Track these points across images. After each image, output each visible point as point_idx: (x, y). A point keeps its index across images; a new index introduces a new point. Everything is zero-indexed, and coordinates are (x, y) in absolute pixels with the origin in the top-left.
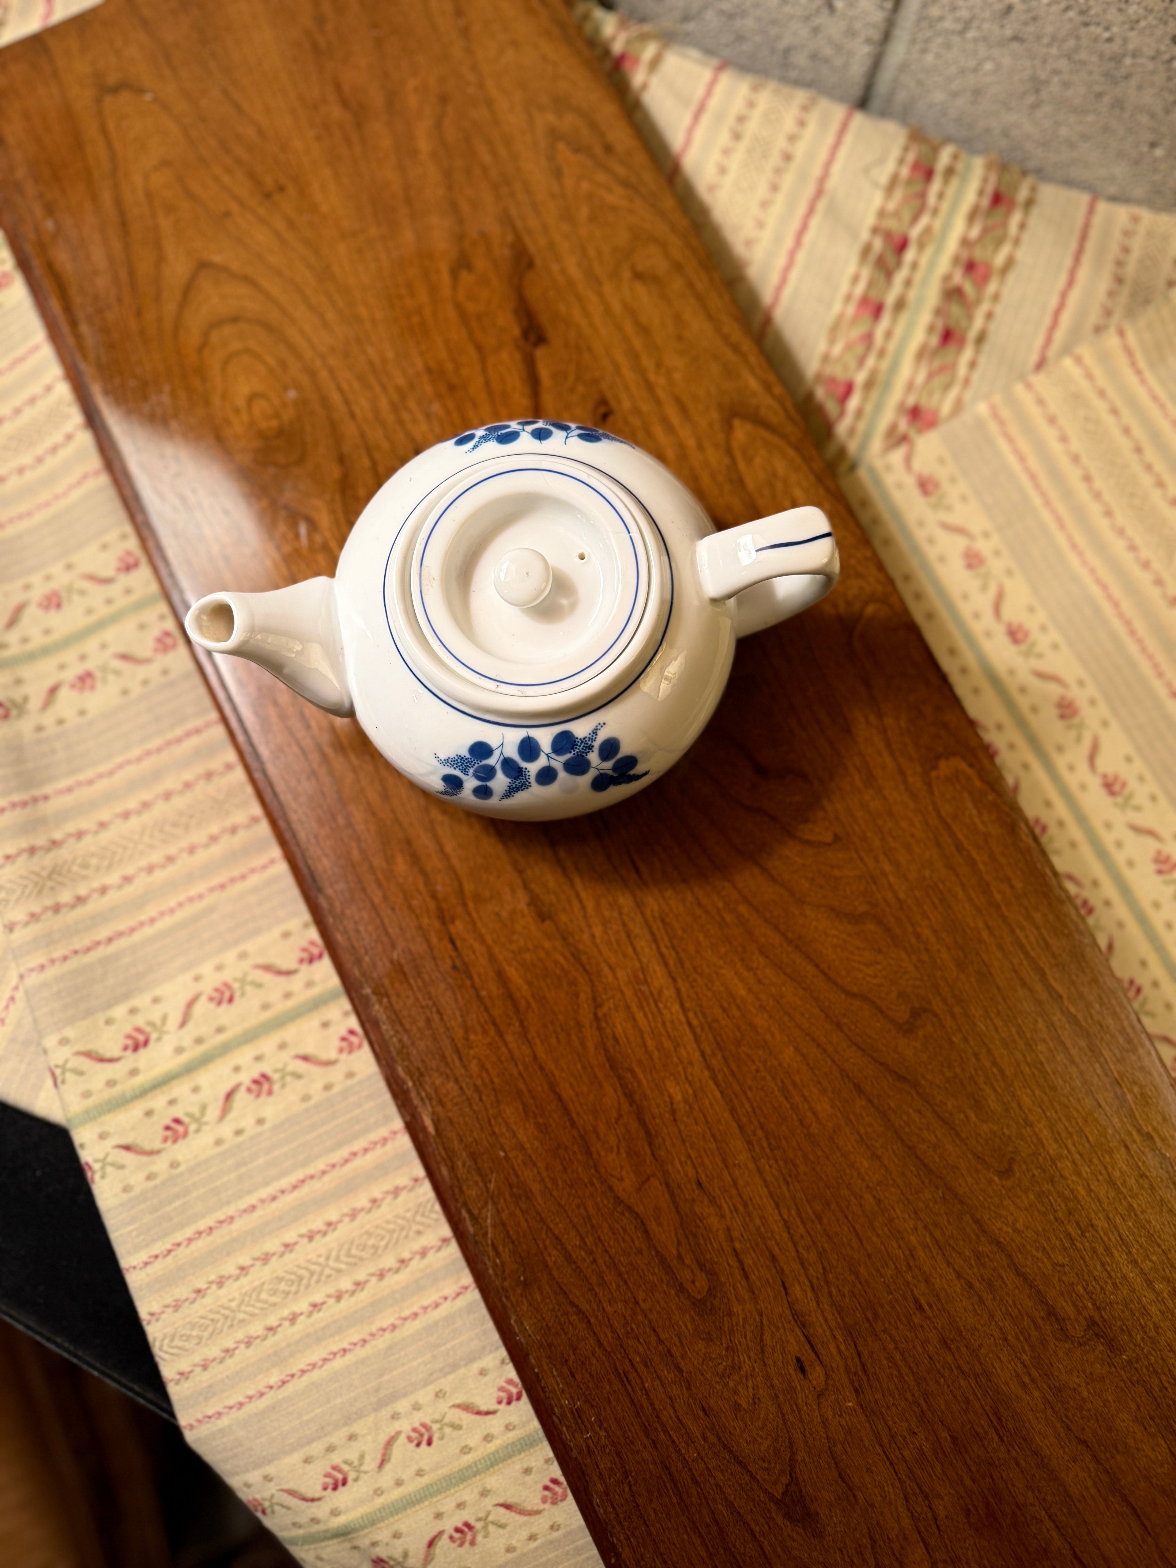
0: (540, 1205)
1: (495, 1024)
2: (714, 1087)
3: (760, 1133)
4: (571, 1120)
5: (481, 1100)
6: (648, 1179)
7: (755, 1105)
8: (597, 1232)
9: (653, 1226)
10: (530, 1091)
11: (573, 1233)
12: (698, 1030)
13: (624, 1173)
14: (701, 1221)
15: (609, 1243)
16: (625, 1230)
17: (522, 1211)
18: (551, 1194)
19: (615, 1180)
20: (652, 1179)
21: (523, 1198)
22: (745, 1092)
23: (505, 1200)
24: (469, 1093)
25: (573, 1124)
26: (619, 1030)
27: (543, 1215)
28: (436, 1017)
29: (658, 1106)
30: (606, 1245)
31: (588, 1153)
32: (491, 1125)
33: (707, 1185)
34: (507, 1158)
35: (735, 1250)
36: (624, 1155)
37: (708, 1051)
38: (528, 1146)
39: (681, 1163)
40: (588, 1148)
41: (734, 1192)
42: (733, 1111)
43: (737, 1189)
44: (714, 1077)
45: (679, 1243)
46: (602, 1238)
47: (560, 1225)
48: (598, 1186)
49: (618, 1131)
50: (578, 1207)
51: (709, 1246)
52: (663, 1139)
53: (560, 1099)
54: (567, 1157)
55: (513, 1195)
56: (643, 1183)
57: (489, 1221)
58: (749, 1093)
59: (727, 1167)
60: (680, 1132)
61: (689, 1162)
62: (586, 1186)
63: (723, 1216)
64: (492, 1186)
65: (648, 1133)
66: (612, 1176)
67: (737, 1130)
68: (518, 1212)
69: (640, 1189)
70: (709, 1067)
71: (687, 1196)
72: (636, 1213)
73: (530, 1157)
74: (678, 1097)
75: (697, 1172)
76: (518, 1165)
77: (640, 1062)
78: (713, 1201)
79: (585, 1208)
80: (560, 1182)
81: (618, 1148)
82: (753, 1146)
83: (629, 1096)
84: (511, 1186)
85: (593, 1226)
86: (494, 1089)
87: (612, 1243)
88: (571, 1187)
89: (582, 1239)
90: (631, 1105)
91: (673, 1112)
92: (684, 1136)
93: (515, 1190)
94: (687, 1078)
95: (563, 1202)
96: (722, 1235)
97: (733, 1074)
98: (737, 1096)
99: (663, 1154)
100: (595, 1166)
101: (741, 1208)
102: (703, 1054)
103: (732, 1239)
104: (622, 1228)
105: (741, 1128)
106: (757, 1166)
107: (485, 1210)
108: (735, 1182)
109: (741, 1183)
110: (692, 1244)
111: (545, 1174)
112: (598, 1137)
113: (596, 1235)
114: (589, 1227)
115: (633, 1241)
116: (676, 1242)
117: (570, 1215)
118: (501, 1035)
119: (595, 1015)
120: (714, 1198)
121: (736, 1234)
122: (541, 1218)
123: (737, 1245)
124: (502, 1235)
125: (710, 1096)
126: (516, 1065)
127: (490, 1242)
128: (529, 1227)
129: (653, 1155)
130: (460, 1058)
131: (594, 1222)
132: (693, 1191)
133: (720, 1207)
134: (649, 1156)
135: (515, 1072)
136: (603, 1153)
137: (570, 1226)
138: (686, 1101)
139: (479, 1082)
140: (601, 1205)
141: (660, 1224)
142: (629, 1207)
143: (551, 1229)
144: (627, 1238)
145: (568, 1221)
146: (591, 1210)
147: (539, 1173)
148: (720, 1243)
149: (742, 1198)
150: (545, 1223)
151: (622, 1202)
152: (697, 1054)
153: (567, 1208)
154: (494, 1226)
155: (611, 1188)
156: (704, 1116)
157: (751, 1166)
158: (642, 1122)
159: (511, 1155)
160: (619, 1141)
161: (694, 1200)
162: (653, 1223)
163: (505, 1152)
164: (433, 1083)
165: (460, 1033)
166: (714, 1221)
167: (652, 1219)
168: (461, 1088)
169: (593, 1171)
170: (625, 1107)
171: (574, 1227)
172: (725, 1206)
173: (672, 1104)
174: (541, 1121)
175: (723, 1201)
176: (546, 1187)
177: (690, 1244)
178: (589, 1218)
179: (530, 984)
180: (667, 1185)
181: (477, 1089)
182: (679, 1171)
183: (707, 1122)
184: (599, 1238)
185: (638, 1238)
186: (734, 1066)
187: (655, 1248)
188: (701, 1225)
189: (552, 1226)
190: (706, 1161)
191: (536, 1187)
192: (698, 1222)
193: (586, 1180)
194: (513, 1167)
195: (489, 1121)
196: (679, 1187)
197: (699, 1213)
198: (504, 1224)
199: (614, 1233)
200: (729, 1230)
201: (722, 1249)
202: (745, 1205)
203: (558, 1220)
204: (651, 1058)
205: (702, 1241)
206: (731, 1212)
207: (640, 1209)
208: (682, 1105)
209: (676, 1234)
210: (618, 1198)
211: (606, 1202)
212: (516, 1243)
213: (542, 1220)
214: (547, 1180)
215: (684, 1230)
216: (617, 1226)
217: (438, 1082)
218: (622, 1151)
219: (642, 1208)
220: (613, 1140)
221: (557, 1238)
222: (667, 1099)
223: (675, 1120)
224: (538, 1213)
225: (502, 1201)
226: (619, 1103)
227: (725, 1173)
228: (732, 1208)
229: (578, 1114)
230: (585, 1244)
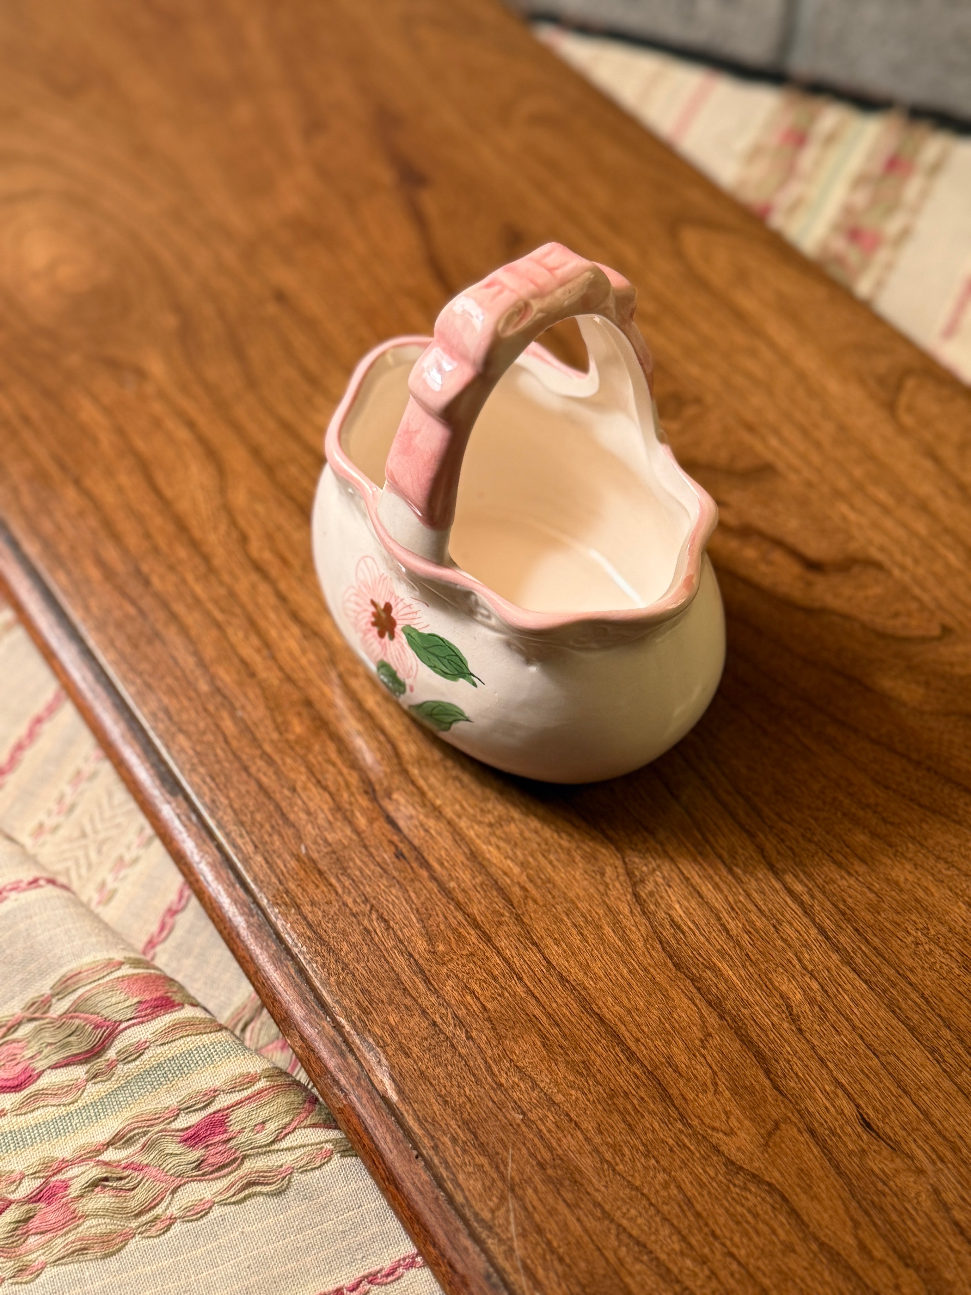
0: (598, 1190)
1: (476, 925)
2: (852, 975)
3: (946, 1033)
4: (627, 1050)
5: (469, 1038)
6: (777, 1126)
7: (927, 993)
8: (707, 1225)
9: (802, 1202)
10: (549, 1016)
11: (665, 1231)
12: (806, 898)
13: (734, 1122)
14: (885, 1183)
15: (731, 1239)
16: (756, 1216)
17: (568, 1205)
18: (614, 1170)
19: (721, 1135)
20: (783, 1126)
21: (567, 1183)
22: (905, 978)
23: (535, 1190)
24: (449, 1030)
25: (631, 1056)
26: (678, 911)
27: (607, 1208)
28: (378, 926)
29: (767, 1014)
30: (728, 1243)
31: (666, 1096)
32: (493, 1074)
33: (881, 1124)
34: (526, 1121)
35: (957, 1224)
36: (727, 1094)
37: (828, 924)
38: (559, 1098)
39: (824, 1091)
40: (665, 1090)
41: (927, 1128)
42: (893, 1007)
43: (932, 1124)
44: (849, 962)
45: (856, 1225)
46: (718, 1232)
47: (640, 1221)
48: (692, 1148)
49: (709, 1058)
50: (666, 1186)
51: (910, 1223)
52: (789, 1062)
53: (602, 1019)
54: (629, 1108)
55: (548, 1180)
56: (770, 1134)
57: (512, 1228)
58: (913, 978)
59: (906, 1092)
60: (813, 1048)
61: (840, 1092)
62: (671, 1150)
63: (921, 1171)
64: (511, 1171)
65: (759, 1055)
66: (713, 1129)
67: (908, 1035)
68: (562, 1207)
69: (767, 1144)
70: (837, 949)
71: (851, 1146)
72: (769, 1184)
73: (567, 1115)
74: (798, 997)
75: (858, 1106)
76: (549, 1131)
77: (722, 953)
78: (895, 1147)
79: (679, 1188)
80: (626, 1150)
81: (715, 1084)
82: (942, 1056)
83: (716, 1005)
84: (542, 1166)
85: (698, 1215)
86: (489, 1020)
87: (737, 1239)
88: (647, 1155)
89: (684, 1239)
90: (722, 1017)
91: (794, 1019)
92: (822, 1054)
93: (550, 1171)
94: (805, 968)
95: (638, 1183)
96: (927, 1203)
97: (880, 954)
98: (894, 985)
99: (792, 1084)
100: (682, 1118)
101: (949, 1155)
102: (822, 931)
103: (946, 1207)
104: (749, 1211)
105: (912, 1030)
106: (956, 1084)
107: (503, 1210)
108: (926, 1114)
109: (937, 1114)
110: (879, 1223)
111: (597, 1140)
112: (676, 1070)
113: (706, 1230)
114: (692, 1218)
115: (774, 1232)
116: (849, 1224)
117: (653, 1201)
118: (488, 939)
119: (636, 895)
120: (896, 1142)
121: (950, 1197)
122: (603, 1211)
123: (959, 1215)
124: (539, 1250)
125: (848, 987)
126: (520, 979)
127: (519, 1264)
128: (586, 1230)
129: (777, 1088)
130: (427, 981)
131: (699, 1208)
132: (859, 1136)
133: (912, 1158)
134: (770, 1092)
135: (520, 990)
136: (691, 1096)
137: (658, 1219)
138: (812, 1001)
139: (462, 1012)
140: (705, 1178)
141: (815, 1198)
142: (754, 1176)
143: (624, 1229)
144: (761, 1226)
145: (652, 1211)
146: (691, 1190)
147: (587, 1139)
148: (927, 1215)
149: (944, 1137)
150: (612, 1221)
151: (741, 1168)
152: (814, 931)
153: (645, 1191)
154: (523, 1235)
155: (716, 1150)
156: (848, 1019)
157: (946, 1084)
158: (747, 1042)
159: (533, 1116)
160: (715, 1073)
161: (863, 1150)
162: (802, 1196)
163: (523, 1113)
164: (387, 1022)
165: (421, 944)
166: (907, 1180)
167: (798, 1190)
168: (434, 1024)
169: (679, 1125)
170: (712, 1020)
171: (665, 1219)
172: (919, 1153)
173: (789, 1006)
174: (577, 1058)
175: (913, 1146)
176: (603, 1160)
177: (875, 1224)
178: (689, 1202)
179: (524, 865)
180: (812, 1132)
181: (460, 1022)
182: (826, 1108)
183: (854, 1027)
184: (713, 1234)
185: (782, 1224)
186: (876, 941)
187: (816, 1239)
188: (887, 1190)
189: (625, 1222)
190: (870, 1087)
191: (586, 1163)
192: (880, 1185)
193: (671, 1141)
194: (542, 1138)
195: (489, 1068)
196: (833, 1133)
197: (877, 1171)
198: (540, 1231)
199: (738, 1223)
200: (936, 1192)
201: (934, 1224)
202: (955, 1150)
203: (633, 1212)
204: (738, 944)
205: (894, 1217)
206: (933, 1163)
207: (775, 1176)
208: (807, 1007)
209: (847, 1210)
210: (733, 1163)
211: (712, 1174)
212: (568, 1260)
213: (606, 1215)
214: (603, 1149)
215: (859, 1202)
216: (739, 1209)
217: (393, 1019)
218: (722, 1087)
219: (777, 1175)
220: (704, 1073)
221: (638, 1243)
222: (779, 1001)
223: (800, 1031)
224: (597, 1204)
225: (530, 1191)
226: (702, 1016)
227: (906, 1101)
228: (934, 1157)
229: (637, 1040)
230: (691, 1247)
